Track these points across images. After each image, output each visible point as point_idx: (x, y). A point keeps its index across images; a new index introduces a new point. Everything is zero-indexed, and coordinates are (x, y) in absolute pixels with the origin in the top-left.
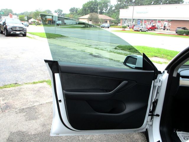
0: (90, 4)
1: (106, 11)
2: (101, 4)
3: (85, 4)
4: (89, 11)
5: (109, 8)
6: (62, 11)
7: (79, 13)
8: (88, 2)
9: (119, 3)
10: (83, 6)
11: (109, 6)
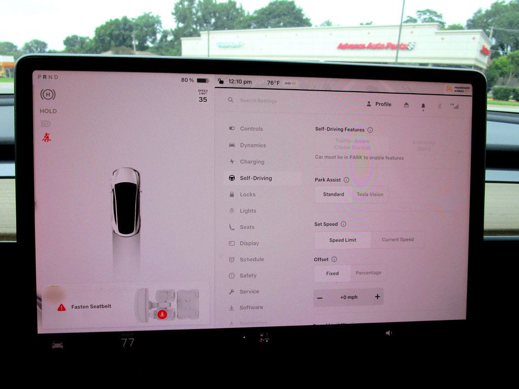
0: (113, 27)
1: (153, 42)
2: (139, 28)
3: (102, 27)
4: (113, 43)
5: (159, 36)
6: (44, 45)
7: (88, 48)
8: (107, 23)
9: (181, 25)
10: (96, 32)
11: (159, 32)
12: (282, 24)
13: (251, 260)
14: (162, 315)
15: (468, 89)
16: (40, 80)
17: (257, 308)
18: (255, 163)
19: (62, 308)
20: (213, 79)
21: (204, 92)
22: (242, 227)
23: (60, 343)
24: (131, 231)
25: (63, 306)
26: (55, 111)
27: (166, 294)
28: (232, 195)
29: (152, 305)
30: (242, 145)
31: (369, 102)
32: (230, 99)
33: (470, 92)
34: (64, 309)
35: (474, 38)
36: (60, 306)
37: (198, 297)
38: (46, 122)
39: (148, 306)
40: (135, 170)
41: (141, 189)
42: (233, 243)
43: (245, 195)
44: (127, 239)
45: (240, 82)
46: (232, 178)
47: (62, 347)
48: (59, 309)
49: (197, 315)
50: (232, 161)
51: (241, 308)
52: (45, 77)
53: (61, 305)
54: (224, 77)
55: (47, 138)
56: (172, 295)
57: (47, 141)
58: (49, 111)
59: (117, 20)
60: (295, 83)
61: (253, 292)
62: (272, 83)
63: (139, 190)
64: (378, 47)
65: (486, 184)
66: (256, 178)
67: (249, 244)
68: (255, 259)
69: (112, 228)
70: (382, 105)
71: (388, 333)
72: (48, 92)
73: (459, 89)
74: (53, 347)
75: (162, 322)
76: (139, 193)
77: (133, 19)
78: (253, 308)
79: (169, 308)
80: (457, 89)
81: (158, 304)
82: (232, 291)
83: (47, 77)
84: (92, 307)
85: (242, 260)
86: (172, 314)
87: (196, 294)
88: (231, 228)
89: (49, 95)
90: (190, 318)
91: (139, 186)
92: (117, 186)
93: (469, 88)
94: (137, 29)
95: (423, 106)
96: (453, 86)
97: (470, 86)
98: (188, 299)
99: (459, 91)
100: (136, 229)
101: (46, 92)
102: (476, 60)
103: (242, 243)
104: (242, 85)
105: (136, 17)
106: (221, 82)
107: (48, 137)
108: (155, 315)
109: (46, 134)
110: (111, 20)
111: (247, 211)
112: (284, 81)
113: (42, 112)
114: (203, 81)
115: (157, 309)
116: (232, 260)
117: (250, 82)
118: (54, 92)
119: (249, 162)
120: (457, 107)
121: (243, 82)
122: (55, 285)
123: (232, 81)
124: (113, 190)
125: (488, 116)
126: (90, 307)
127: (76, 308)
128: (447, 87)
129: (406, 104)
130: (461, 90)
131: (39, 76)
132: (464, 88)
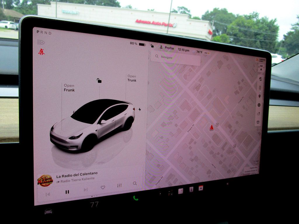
1: (16, 4)
12: (103, 4)
16: (39, 34)
23: (50, 210)
33: (265, 62)
35: (205, 25)
47: (51, 212)
52: (42, 32)
64: (158, 24)
71: (227, 184)
74: (45, 213)
83: (44, 33)
96: (258, 59)
97: (265, 59)
99: (261, 61)
102: (206, 37)
106: (152, 46)
114: (143, 45)
122: (46, 174)
130: (262, 61)
131: (38, 31)
132: (263, 60)
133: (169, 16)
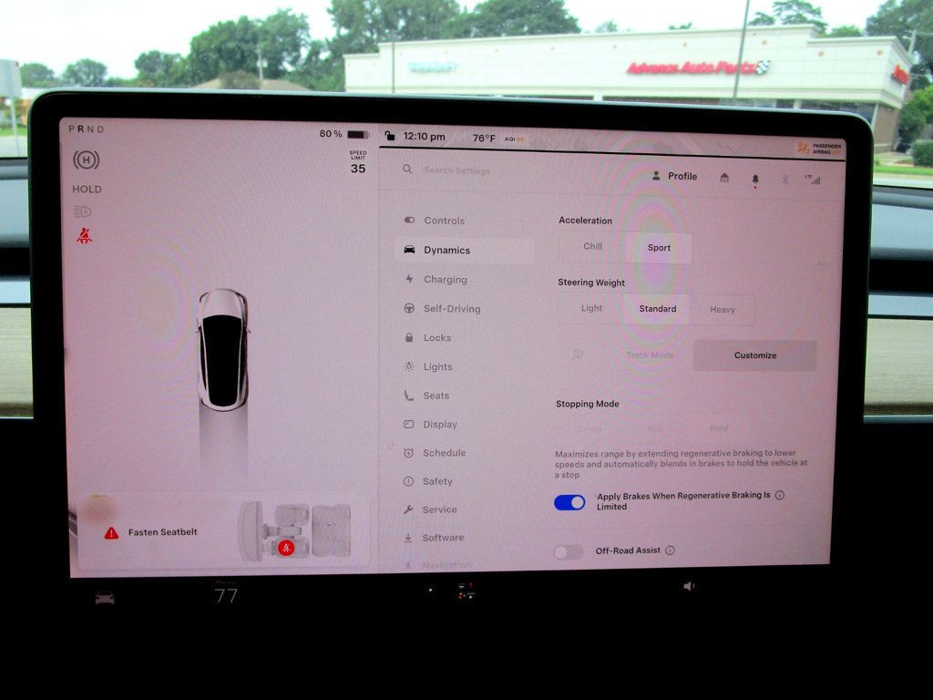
0: (224, 36)
1: (293, 63)
2: (269, 38)
3: (204, 37)
4: (222, 65)
5: (304, 52)
6: (101, 69)
7: (179, 74)
8: (213, 29)
9: (344, 32)
10: (192, 44)
11: (304, 45)
12: (526, 29)
13: (443, 454)
14: (286, 548)
15: (839, 148)
16: (73, 134)
17: (454, 538)
18: (451, 281)
19: (112, 534)
20: (375, 131)
21: (360, 154)
22: (427, 396)
23: (109, 594)
24: (232, 401)
25: (114, 531)
26: (98, 189)
27: (293, 513)
28: (409, 339)
29: (268, 532)
30: (428, 250)
31: (656, 173)
32: (407, 168)
33: (842, 154)
34: (116, 536)
35: (880, 53)
36: (109, 531)
37: (350, 518)
38: (83, 210)
39: (261, 531)
40: (238, 294)
41: (249, 327)
42: (410, 424)
43: (433, 339)
44: (224, 416)
45: (425, 137)
46: (409, 309)
47: (112, 601)
48: (108, 536)
49: (346, 549)
50: (409, 279)
51: (426, 538)
52: (80, 128)
53: (111, 528)
54: (395, 128)
55: (84, 236)
56: (304, 514)
57: (84, 241)
58: (89, 189)
59: (230, 24)
60: (522, 139)
61: (447, 510)
62: (481, 138)
63: (245, 328)
64: (703, 69)
65: (869, 320)
66: (451, 309)
67: (439, 426)
68: (450, 453)
69: (199, 395)
70: (681, 177)
71: (688, 586)
72: (86, 155)
73: (821, 149)
74: (97, 602)
75: (287, 561)
76: (245, 333)
77: (259, 21)
78: (446, 538)
79: (297, 538)
80: (818, 149)
81: (278, 529)
82: (409, 509)
83: (85, 129)
84: (164, 532)
85: (426, 453)
86: (304, 548)
87: (344, 512)
88: (407, 397)
89: (88, 160)
90: (334, 553)
91: (245, 323)
92: (206, 321)
93: (840, 146)
94: (266, 40)
95: (756, 179)
96: (810, 143)
97: (842, 142)
98: (332, 522)
99: (822, 152)
100: (240, 398)
101: (83, 155)
102: (883, 92)
103: (427, 424)
104: (427, 143)
105: (264, 18)
106: (391, 137)
107: (86, 236)
108: (274, 548)
109: (84, 229)
110: (220, 24)
111: (435, 368)
112: (502, 135)
113: (76, 191)
114: (359, 135)
115: (276, 539)
116: (409, 453)
117: (442, 137)
118: (96, 156)
119: (441, 280)
120: (817, 181)
121: (429, 137)
122: (100, 494)
123: (409, 136)
124: (200, 328)
125: (875, 195)
126: (160, 532)
127: (137, 534)
128: (800, 145)
129: (725, 175)
130: (824, 149)
131: (71, 128)
132: (831, 146)
133: (739, 39)
